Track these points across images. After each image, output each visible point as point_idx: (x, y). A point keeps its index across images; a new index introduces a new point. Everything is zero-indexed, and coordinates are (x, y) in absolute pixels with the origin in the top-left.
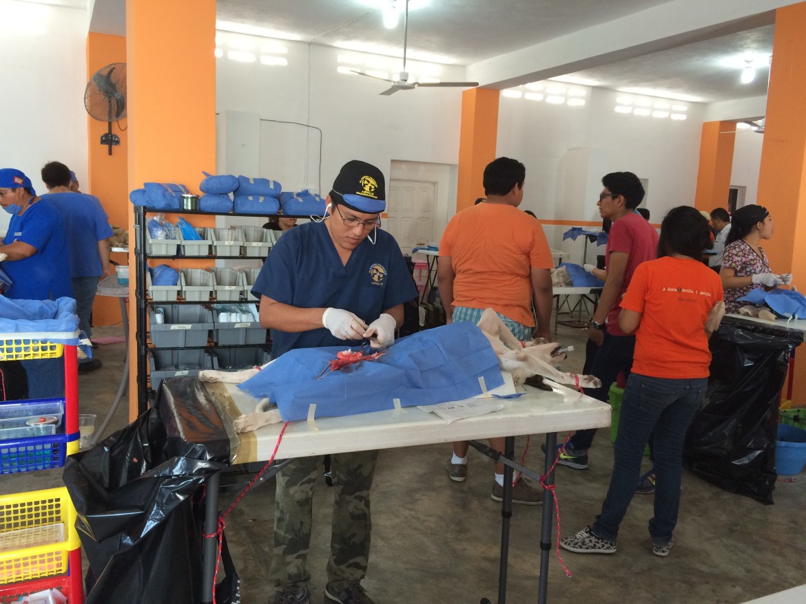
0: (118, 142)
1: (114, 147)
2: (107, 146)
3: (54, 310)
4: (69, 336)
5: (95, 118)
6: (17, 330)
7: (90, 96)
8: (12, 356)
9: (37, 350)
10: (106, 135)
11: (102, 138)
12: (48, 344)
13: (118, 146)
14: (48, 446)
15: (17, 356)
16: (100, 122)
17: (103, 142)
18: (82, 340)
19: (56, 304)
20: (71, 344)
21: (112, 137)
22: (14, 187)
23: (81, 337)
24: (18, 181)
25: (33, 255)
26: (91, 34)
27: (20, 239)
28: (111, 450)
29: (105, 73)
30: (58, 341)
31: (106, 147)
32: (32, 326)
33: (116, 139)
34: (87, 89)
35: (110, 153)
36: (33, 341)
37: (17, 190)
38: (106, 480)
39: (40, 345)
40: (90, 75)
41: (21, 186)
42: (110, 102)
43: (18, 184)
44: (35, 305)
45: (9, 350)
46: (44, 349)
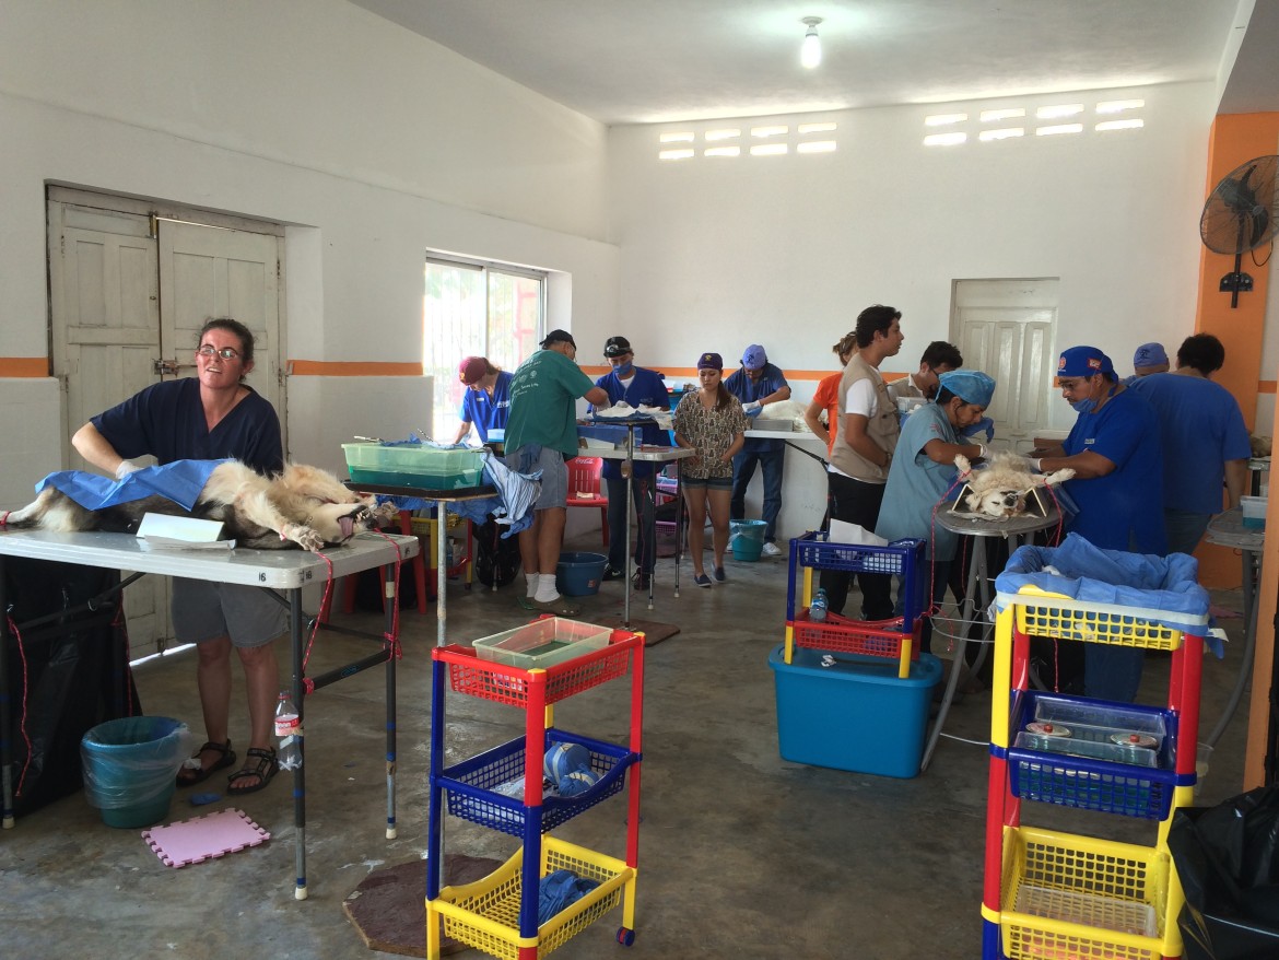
0: (1249, 287)
1: (1243, 295)
2: (1231, 293)
3: (1163, 571)
4: (1194, 620)
5: (1215, 251)
6: (1117, 601)
7: (1209, 218)
8: (1105, 638)
9: (1142, 634)
10: (1229, 277)
11: (1223, 280)
12: (1160, 628)
13: (1249, 293)
14: (1146, 784)
15: (1111, 638)
16: (1222, 256)
17: (1223, 287)
18: (1212, 630)
19: (1166, 563)
20: (1196, 634)
21: (1239, 279)
22: (1088, 373)
23: (1212, 624)
24: (1094, 364)
25: (1109, 474)
26: (1219, 116)
27: (1091, 448)
28: (1247, 817)
29: (1239, 177)
30: (1175, 626)
31: (1228, 295)
32: (1140, 599)
33: (1247, 281)
34: (1206, 207)
35: (1235, 304)
36: (1138, 620)
37: (1093, 379)
38: (1237, 864)
39: (1147, 627)
40: (1212, 182)
41: (1098, 372)
42: (1241, 222)
43: (1093, 369)
44: (1135, 561)
45: (1102, 628)
46: (1153, 634)
